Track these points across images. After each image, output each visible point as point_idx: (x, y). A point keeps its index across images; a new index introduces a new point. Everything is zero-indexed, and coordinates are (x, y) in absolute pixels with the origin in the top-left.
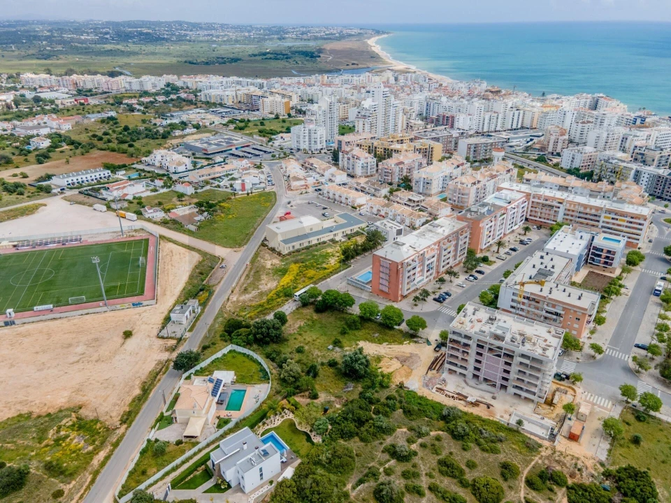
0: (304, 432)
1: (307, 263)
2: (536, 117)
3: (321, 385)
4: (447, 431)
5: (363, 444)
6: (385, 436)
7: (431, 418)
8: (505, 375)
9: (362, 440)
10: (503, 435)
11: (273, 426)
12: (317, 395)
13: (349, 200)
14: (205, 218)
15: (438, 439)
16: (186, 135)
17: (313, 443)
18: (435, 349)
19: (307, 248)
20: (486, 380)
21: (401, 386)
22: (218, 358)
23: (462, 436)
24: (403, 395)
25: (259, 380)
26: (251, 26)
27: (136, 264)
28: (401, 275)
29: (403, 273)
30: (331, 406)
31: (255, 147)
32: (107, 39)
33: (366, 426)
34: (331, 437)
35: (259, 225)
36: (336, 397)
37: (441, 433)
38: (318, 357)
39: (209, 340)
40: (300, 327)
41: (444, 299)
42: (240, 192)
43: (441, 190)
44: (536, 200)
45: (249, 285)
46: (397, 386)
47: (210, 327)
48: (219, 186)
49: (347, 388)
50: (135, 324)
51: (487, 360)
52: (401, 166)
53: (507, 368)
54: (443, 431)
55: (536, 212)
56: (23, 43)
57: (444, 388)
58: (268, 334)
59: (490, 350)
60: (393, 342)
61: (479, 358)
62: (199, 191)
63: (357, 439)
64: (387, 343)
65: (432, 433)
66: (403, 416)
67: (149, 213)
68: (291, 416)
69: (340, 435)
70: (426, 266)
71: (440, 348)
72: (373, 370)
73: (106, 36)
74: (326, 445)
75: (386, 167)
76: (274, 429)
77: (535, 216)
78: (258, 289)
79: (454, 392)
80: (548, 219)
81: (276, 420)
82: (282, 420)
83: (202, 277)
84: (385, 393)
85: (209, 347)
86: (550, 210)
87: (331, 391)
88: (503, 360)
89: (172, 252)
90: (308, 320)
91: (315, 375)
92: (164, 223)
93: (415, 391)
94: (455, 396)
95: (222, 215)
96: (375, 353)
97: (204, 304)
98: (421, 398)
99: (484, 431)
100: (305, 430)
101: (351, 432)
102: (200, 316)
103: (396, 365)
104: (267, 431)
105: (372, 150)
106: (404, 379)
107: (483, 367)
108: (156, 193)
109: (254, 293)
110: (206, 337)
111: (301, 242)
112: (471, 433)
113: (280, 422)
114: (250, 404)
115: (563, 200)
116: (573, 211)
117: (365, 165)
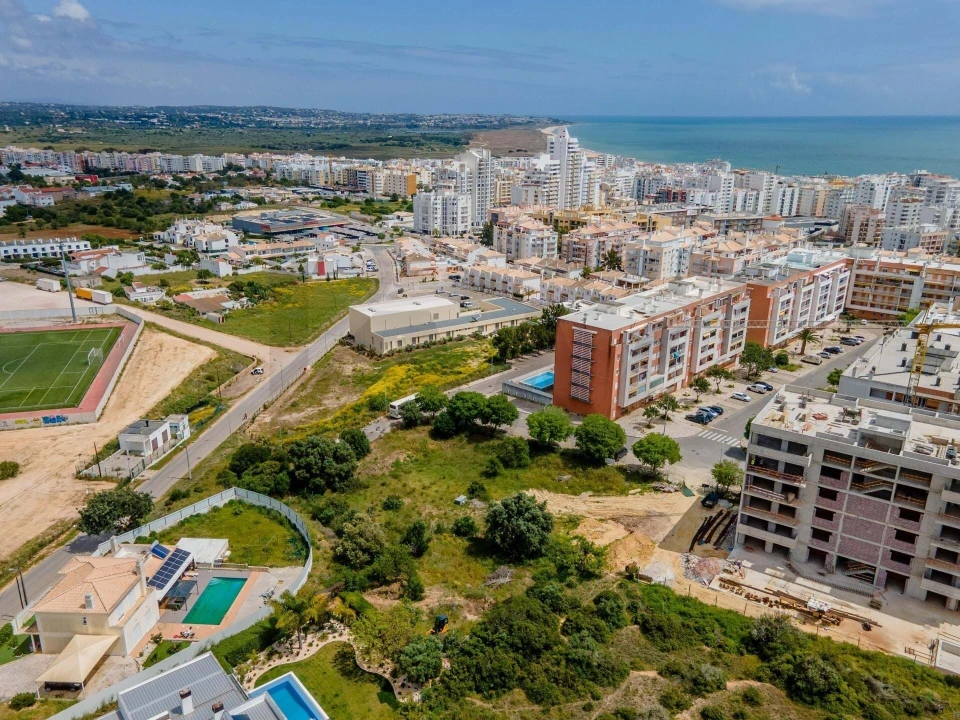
0: (376, 675)
1: (424, 365)
2: (821, 198)
3: (433, 572)
4: (772, 680)
5: (537, 708)
6: (599, 690)
7: (720, 646)
8: (902, 548)
9: (534, 696)
10: (936, 695)
11: (293, 660)
12: (422, 591)
13: (509, 284)
14: (243, 306)
15: (750, 698)
16: (238, 210)
17: (395, 705)
18: (703, 502)
19: (427, 346)
20: (843, 563)
21: (631, 574)
22: (198, 515)
23: (822, 694)
24: (639, 593)
25: (283, 559)
26: (368, 114)
27: (84, 361)
28: (617, 361)
29: (621, 356)
30: (455, 617)
31: (351, 227)
32: (154, 124)
33: (546, 661)
34: (448, 687)
35: (340, 319)
36: (467, 597)
37: (756, 684)
38: (432, 517)
39: (192, 483)
40: (397, 464)
41: (710, 418)
42: (315, 277)
43: (675, 275)
44: (864, 272)
45: (304, 399)
46: (620, 574)
47: (201, 463)
48: (279, 268)
49: (498, 577)
50: (36, 454)
51: (848, 509)
52: (602, 239)
53: (907, 526)
54: (759, 679)
55: (863, 295)
56: (25, 125)
57: (741, 581)
58: (322, 469)
59: (858, 480)
60: (605, 490)
61: (826, 505)
62: (241, 272)
63: (519, 694)
64: (590, 493)
65: (731, 685)
66: (643, 640)
67: (139, 293)
68: (346, 636)
69: (471, 683)
70: (668, 351)
71: (715, 501)
72: (561, 541)
73: (152, 120)
74: (431, 708)
75: (576, 240)
76: (297, 667)
77: (862, 304)
78: (321, 405)
79: (767, 591)
80: (889, 308)
81: (305, 646)
82: (322, 644)
83: (210, 384)
84: (593, 588)
85: (186, 495)
86: (893, 290)
87: (457, 582)
88: (893, 505)
89: (161, 346)
90: (417, 451)
91: (420, 551)
92: (164, 309)
93: (668, 584)
94: (773, 598)
95: (275, 304)
96: (564, 510)
97: (200, 426)
98: (685, 600)
99: (879, 684)
100: (380, 671)
101: (502, 674)
102: (185, 445)
103: (615, 532)
104: (277, 671)
105: (550, 220)
106: (636, 559)
107: (838, 530)
108: (162, 272)
109: (310, 411)
110: (186, 479)
111: (415, 334)
112: (844, 685)
113: (314, 650)
114: (248, 610)
115: (921, 268)
116: (941, 287)
117: (539, 242)
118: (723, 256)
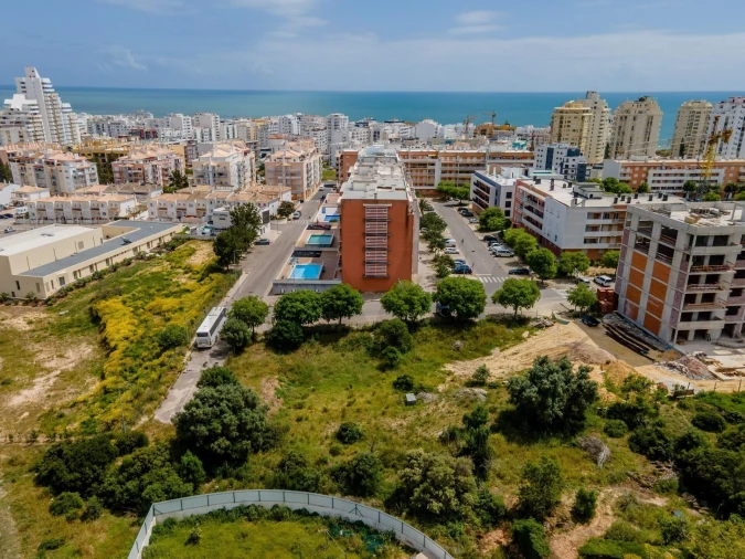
1: (134, 293)
19: (98, 277)
36: (611, 484)
45: (10, 371)
52: (154, 163)
60: (505, 343)
64: (497, 349)
75: (130, 166)
78: (49, 370)
86: (421, 171)
90: (281, 372)
109: (44, 381)
111: (73, 269)
115: (437, 153)
116: (451, 165)
117: (80, 173)
118: (292, 161)
